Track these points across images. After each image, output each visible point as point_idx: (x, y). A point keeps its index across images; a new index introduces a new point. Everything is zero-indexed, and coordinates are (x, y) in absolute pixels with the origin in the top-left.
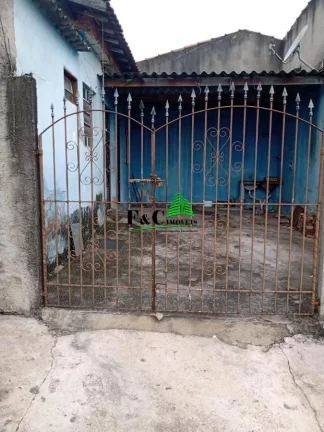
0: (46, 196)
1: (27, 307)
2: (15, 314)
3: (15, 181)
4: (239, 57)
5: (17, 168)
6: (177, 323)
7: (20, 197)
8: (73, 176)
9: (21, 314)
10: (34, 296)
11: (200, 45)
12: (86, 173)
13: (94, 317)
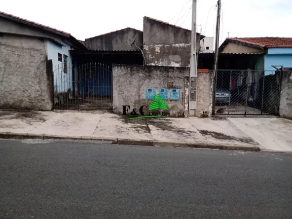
0: (55, 84)
1: (50, 109)
2: (47, 111)
3: (48, 82)
4: (127, 38)
5: (48, 79)
6: (83, 111)
7: (49, 85)
8: (60, 80)
9: (49, 111)
10: (52, 107)
11: (112, 33)
12: (63, 80)
13: (65, 111)
